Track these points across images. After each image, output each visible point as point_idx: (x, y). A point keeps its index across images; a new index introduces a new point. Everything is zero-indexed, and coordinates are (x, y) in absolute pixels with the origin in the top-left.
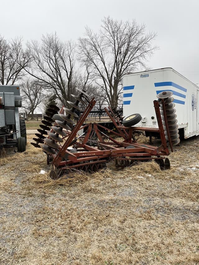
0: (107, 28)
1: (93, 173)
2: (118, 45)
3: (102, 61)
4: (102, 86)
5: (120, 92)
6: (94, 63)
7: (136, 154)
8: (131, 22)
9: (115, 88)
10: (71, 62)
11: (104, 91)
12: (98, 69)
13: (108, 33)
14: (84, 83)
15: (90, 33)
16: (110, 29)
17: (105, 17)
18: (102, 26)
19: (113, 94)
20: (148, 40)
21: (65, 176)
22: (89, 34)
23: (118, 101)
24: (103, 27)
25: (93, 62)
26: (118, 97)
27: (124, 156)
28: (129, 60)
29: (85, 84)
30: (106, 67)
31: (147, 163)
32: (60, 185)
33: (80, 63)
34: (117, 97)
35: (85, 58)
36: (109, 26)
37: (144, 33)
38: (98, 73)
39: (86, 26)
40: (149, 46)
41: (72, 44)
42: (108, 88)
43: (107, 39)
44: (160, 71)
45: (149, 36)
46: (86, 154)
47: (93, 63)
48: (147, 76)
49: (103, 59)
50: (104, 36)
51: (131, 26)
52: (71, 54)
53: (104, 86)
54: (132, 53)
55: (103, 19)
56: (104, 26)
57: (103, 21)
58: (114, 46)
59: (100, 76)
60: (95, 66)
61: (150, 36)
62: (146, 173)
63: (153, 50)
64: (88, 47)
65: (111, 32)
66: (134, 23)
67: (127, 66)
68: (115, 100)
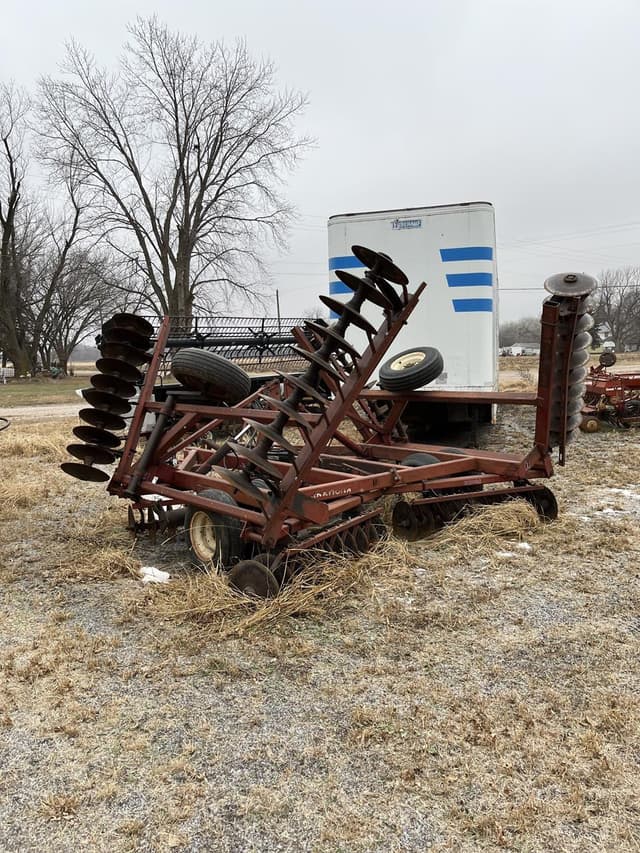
0: (148, 58)
1: (362, 556)
2: (187, 120)
3: (132, 170)
4: (133, 256)
5: (200, 279)
6: (101, 175)
7: (463, 481)
8: (231, 46)
9: (183, 264)
10: (11, 163)
11: (141, 272)
12: (115, 195)
13: (153, 76)
14: (63, 242)
15: (85, 67)
16: (159, 60)
17: (139, 19)
18: (129, 47)
19: (173, 284)
20: (283, 114)
21: (299, 580)
22: (80, 67)
23: (194, 309)
24: (133, 51)
25: (97, 170)
26: (191, 297)
27: (427, 488)
28: (224, 173)
29: (68, 245)
30: (146, 191)
31: (501, 506)
32: (295, 615)
33: (48, 171)
34: (188, 294)
35: (65, 152)
36: (155, 49)
37: (270, 88)
38: (119, 209)
39: (70, 41)
40: (287, 135)
41: (15, 99)
42: (157, 262)
43: (148, 94)
44: (457, 212)
45: (284, 102)
46: (325, 494)
47: (96, 174)
48: (416, 227)
49: (133, 163)
50: (137, 81)
51: (232, 60)
52: (14, 134)
53: (142, 256)
54: (231, 151)
55: (134, 23)
56: (137, 46)
57: (133, 30)
58: (172, 121)
59: (123, 221)
60: (103, 184)
61: (287, 103)
62: (508, 540)
63: (297, 150)
64: (77, 115)
65: (161, 70)
66: (242, 52)
67: (217, 195)
68: (181, 306)
